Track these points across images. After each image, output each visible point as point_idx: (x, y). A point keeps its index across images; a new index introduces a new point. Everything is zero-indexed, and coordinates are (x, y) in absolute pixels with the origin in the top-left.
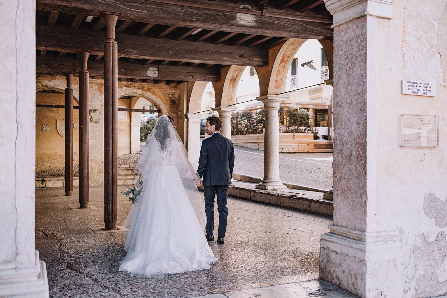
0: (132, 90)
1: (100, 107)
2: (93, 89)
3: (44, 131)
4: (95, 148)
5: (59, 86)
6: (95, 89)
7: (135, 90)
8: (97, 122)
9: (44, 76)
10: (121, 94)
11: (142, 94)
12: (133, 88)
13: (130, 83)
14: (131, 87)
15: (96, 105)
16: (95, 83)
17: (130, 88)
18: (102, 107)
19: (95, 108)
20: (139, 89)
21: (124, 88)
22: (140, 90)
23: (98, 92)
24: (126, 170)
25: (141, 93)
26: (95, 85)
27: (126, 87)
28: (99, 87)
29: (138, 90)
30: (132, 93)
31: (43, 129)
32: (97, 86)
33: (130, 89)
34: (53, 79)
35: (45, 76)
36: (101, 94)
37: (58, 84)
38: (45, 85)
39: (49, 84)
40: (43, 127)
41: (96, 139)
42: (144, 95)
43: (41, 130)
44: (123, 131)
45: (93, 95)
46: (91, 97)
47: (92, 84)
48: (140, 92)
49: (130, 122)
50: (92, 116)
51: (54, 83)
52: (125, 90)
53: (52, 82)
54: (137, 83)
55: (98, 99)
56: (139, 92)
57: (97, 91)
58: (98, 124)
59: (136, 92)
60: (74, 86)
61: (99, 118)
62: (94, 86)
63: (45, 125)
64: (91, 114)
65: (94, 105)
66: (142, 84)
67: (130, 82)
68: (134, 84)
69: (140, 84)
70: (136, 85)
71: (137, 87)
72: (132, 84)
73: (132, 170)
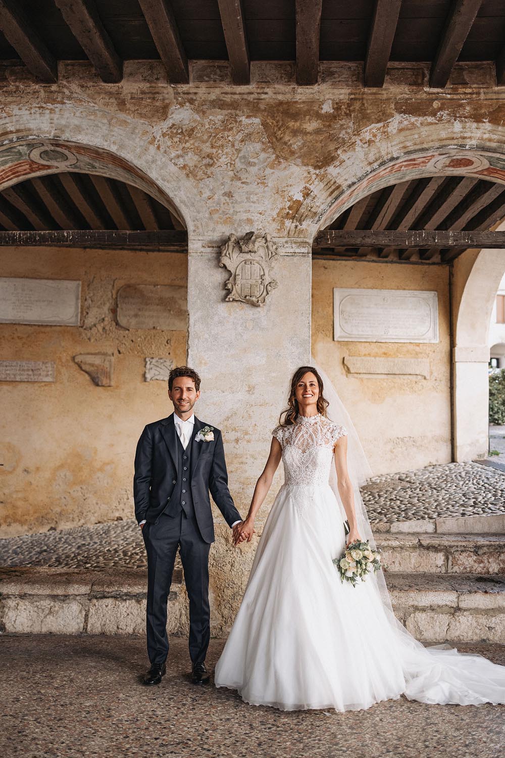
0: (440, 126)
1: (275, 225)
2: (239, 136)
3: (151, 379)
4: (246, 433)
5: (78, 129)
6: (249, 135)
7: (457, 126)
8: (254, 299)
9: (12, 87)
10: (383, 153)
11: (494, 145)
12: (445, 114)
13: (429, 94)
14: (434, 114)
15: (255, 217)
16: (248, 103)
17: (430, 119)
18: (283, 223)
19: (246, 229)
20: (477, 118)
21: (397, 121)
22: (487, 126)
23: (264, 150)
24: (414, 548)
25: (490, 140)
26: (248, 117)
27: (405, 112)
28: (270, 121)
29: (475, 125)
30: (437, 144)
31: (148, 376)
32: (257, 121)
33: (431, 124)
34: (54, 101)
35: (17, 87)
36: (277, 157)
37: (76, 121)
38: (18, 131)
39: (32, 125)
40: (148, 366)
41: (251, 390)
43: (140, 378)
44: (425, 378)
45: (239, 165)
46: (231, 173)
47: (233, 111)
48: (486, 136)
49: (452, 345)
50: (231, 266)
51: (56, 116)
52: (400, 130)
53: (47, 115)
54: (469, 91)
55: (262, 181)
56: (478, 134)
57: (258, 146)
58: (261, 312)
59: (464, 138)
60: (149, 128)
61: (267, 279)
62: (243, 119)
63: (154, 361)
64: (225, 261)
65: (244, 216)
66: (496, 89)
67: (426, 89)
68: (449, 96)
69: (482, 90)
70: (462, 96)
71: (468, 108)
72: (438, 93)
73: (447, 551)
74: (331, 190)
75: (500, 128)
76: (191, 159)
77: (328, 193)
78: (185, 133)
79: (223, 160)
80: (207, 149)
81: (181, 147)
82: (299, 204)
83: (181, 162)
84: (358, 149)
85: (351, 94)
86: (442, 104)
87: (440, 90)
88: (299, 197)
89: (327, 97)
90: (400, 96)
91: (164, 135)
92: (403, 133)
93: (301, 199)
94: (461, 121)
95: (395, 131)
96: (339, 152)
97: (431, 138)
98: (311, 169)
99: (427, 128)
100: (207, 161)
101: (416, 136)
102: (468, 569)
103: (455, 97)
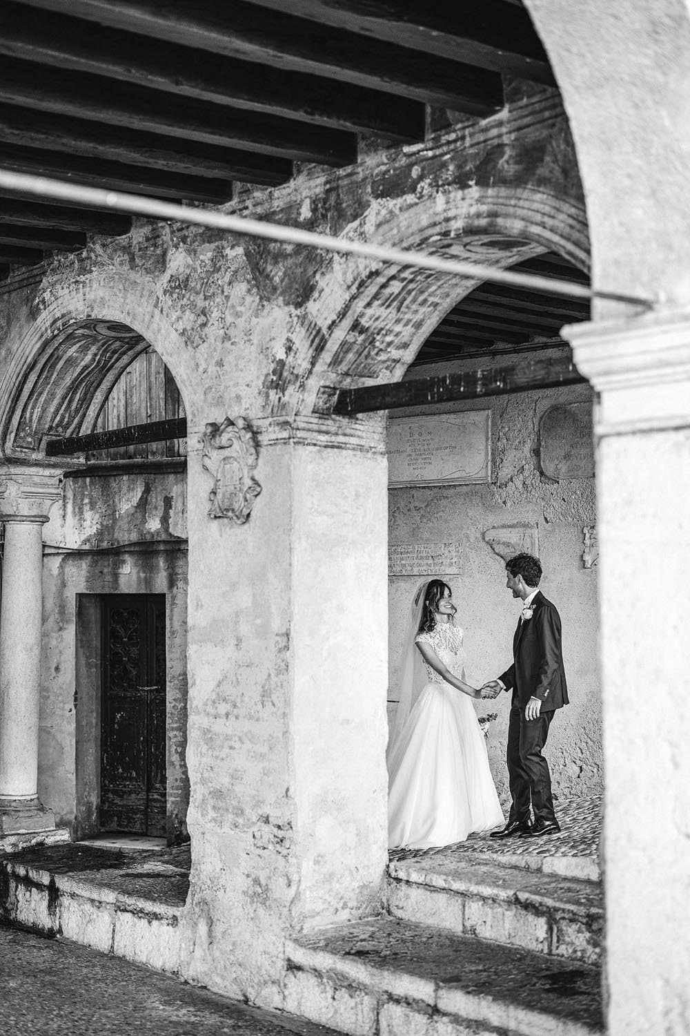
0: (421, 206)
2: (227, 277)
5: (103, 301)
6: (235, 273)
7: (440, 202)
10: (361, 267)
11: (483, 222)
12: (426, 185)
13: (409, 155)
14: (413, 189)
15: (244, 391)
17: (410, 198)
18: (267, 396)
20: (461, 182)
21: (377, 209)
22: (474, 191)
25: (478, 215)
26: (233, 247)
27: (382, 195)
28: (252, 247)
29: (460, 194)
30: (417, 239)
32: (240, 248)
33: (411, 206)
34: (85, 271)
36: (261, 299)
38: (63, 316)
39: (71, 306)
42: (500, 221)
45: (229, 318)
46: (222, 332)
48: (473, 210)
50: (213, 469)
51: (87, 291)
53: (81, 290)
54: (453, 136)
55: (249, 338)
57: (244, 287)
59: (448, 220)
60: (153, 287)
61: (246, 483)
62: (228, 251)
64: (206, 462)
67: (406, 149)
68: (430, 154)
69: (467, 132)
70: (445, 149)
71: (451, 167)
72: (419, 151)
73: (551, 916)
74: (312, 337)
75: (490, 192)
76: (189, 319)
77: (309, 342)
78: (180, 285)
79: (215, 314)
80: (201, 303)
81: (179, 305)
82: (282, 363)
83: (180, 326)
84: (336, 266)
85: (326, 183)
86: (423, 169)
87: (420, 146)
88: (281, 354)
89: (304, 194)
90: (376, 171)
91: (165, 292)
92: (381, 230)
93: (283, 356)
94: (444, 192)
95: (373, 229)
96: (318, 277)
97: (410, 231)
98: (292, 308)
99: (406, 215)
100: (202, 319)
101: (395, 231)
102: (579, 954)
103: (438, 152)
